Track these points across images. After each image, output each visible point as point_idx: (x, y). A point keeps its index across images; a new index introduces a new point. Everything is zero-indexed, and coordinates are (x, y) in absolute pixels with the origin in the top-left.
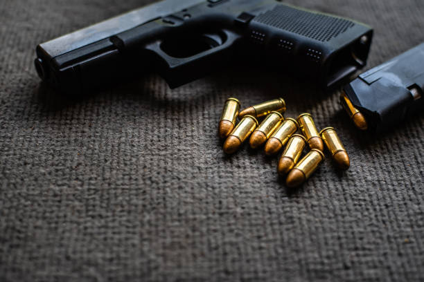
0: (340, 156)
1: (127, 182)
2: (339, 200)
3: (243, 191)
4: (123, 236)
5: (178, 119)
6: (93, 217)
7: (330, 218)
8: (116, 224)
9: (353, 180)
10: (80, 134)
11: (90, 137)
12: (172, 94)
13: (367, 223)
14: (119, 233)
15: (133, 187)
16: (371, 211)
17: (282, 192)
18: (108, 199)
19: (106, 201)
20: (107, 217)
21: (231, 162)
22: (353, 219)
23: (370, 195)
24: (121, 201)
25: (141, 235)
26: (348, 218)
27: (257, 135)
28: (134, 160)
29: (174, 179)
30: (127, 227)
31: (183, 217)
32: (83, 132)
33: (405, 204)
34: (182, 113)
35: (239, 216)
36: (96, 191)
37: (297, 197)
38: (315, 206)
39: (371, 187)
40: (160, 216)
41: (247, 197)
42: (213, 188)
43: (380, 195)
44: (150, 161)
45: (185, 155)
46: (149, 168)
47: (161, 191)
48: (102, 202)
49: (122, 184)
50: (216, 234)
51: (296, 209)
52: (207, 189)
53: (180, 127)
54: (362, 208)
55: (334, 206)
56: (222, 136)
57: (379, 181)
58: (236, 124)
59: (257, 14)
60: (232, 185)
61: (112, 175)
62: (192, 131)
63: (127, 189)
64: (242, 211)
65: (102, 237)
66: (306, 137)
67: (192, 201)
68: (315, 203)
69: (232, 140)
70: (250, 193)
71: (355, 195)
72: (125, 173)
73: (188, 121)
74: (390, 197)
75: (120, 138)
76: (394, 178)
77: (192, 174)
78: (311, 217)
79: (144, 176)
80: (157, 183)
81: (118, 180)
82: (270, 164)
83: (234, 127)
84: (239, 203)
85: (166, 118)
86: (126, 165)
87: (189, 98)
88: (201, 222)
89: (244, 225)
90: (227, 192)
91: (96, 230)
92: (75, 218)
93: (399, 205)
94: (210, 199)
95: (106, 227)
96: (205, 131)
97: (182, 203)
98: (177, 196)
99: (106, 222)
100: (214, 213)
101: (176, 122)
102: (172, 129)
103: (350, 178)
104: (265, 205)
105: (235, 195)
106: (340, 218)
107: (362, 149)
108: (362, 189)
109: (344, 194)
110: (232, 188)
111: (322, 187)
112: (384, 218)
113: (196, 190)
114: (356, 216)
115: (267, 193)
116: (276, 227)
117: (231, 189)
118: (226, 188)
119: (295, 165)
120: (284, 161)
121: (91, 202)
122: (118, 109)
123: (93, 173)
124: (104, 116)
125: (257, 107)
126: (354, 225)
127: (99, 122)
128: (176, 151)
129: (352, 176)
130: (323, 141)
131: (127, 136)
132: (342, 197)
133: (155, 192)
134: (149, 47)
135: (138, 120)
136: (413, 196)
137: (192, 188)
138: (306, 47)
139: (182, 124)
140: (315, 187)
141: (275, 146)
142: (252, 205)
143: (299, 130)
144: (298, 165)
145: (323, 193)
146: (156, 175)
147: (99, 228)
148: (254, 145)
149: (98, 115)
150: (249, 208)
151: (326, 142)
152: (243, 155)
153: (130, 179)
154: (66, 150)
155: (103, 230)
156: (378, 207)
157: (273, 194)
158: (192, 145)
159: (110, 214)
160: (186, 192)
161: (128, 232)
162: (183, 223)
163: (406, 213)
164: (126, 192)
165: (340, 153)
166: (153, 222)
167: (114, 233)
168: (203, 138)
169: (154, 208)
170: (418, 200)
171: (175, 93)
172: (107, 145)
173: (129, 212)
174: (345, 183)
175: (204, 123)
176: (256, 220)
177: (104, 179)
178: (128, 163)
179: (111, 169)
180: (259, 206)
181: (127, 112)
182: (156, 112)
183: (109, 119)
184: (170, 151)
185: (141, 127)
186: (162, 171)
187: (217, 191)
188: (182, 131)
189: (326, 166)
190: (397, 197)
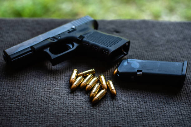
0: (113, 91)
2: (111, 108)
3: (77, 105)
4: (33, 122)
5: (56, 77)
6: (22, 115)
7: (107, 115)
8: (30, 118)
10: (19, 84)
11: (23, 85)
13: (121, 116)
14: (31, 121)
15: (38, 104)
16: (123, 112)
17: (91, 105)
18: (28, 108)
20: (28, 115)
21: (73, 94)
22: (116, 115)
23: (123, 106)
24: (33, 109)
25: (39, 122)
26: (114, 115)
27: (83, 83)
28: (38, 93)
29: (52, 101)
30: (34, 119)
31: (54, 115)
32: (21, 83)
33: (136, 109)
34: (57, 75)
35: (74, 114)
36: (24, 106)
37: (96, 107)
39: (124, 103)
40: (46, 115)
41: (78, 107)
42: (66, 104)
43: (127, 106)
44: (44, 94)
45: (57, 91)
46: (43, 97)
47: (47, 105)
48: (26, 110)
49: (33, 103)
50: (65, 121)
51: (95, 111)
52: (64, 105)
53: (56, 80)
54: (119, 111)
55: (109, 110)
56: (71, 84)
57: (127, 100)
59: (86, 36)
60: (73, 103)
61: (30, 99)
64: (76, 112)
65: (26, 122)
66: (101, 84)
67: (58, 109)
68: (102, 109)
69: (73, 86)
70: (79, 105)
71: (117, 106)
72: (35, 99)
73: (59, 78)
74: (131, 107)
75: (34, 85)
76: (133, 99)
77: (59, 99)
78: (100, 115)
79: (41, 100)
80: (46, 102)
81: (32, 101)
82: (87, 94)
83: (75, 80)
84: (74, 110)
85: (51, 77)
86: (35, 95)
87: (60, 68)
88: (61, 117)
89: (75, 118)
90: (71, 106)
91: (23, 120)
92: (16, 116)
93: (133, 109)
94: (64, 108)
95: (27, 119)
96: (65, 82)
97: (54, 110)
98: (53, 107)
99: (27, 117)
100: (65, 114)
101: (55, 78)
102: (53, 81)
103: (117, 99)
104: (84, 110)
105: (73, 106)
106: (111, 115)
109: (114, 106)
112: (127, 115)
113: (60, 105)
114: (117, 114)
115: (85, 106)
116: (87, 118)
118: (70, 104)
119: (96, 95)
120: (92, 94)
121: (22, 110)
122: (34, 74)
123: (23, 99)
124: (28, 77)
125: (84, 72)
126: (116, 117)
127: (27, 79)
128: (54, 90)
129: (117, 98)
130: (107, 85)
131: (36, 84)
132: (112, 107)
133: (45, 106)
135: (40, 78)
136: (139, 106)
137: (58, 104)
138: (103, 49)
139: (57, 79)
140: (103, 103)
141: (89, 88)
142: (79, 110)
145: (106, 105)
146: (46, 99)
147: (24, 119)
148: (82, 87)
149: (26, 76)
150: (78, 111)
151: (109, 86)
152: (78, 91)
153: (36, 101)
154: (14, 90)
155: (26, 120)
156: (125, 111)
157: (87, 106)
158: (60, 87)
159: (28, 114)
160: (56, 106)
161: (35, 121)
162: (54, 117)
163: (136, 112)
164: (35, 106)
166: (43, 117)
167: (29, 121)
168: (64, 84)
169: (44, 112)
170: (141, 107)
171: (55, 66)
172: (29, 88)
173: (35, 113)
174: (114, 101)
175: (65, 79)
176: (80, 116)
177: (27, 101)
178: (36, 95)
179: (30, 97)
180: (82, 110)
181: (37, 75)
182: (47, 75)
183: (30, 78)
184: (51, 90)
185: (42, 81)
186: (48, 97)
187: (67, 105)
188: (56, 82)
189: (108, 95)
190: (133, 106)
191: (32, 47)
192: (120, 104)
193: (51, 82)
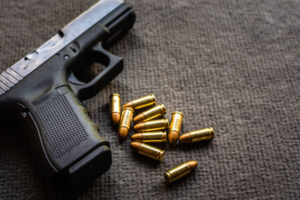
13: (207, 189)
16: (210, 179)
22: (198, 186)
33: (234, 173)
41: (127, 173)
43: (218, 167)
57: (218, 156)
64: (124, 183)
70: (130, 169)
93: (230, 174)
108: (205, 163)
112: (219, 185)
116: (145, 194)
126: (198, 190)
136: (241, 167)
163: (234, 180)
170: (244, 170)
176: (132, 189)
180: (134, 179)
190: (229, 168)
192: (205, 164)
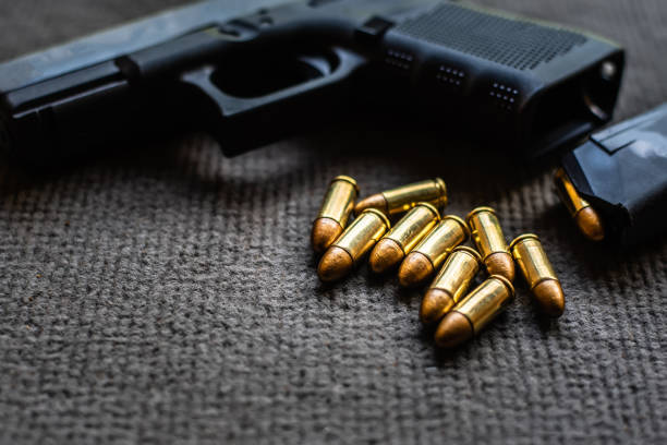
0: (545, 289)
1: (124, 329)
2: (540, 375)
3: (349, 352)
4: (106, 431)
5: (238, 216)
6: (51, 394)
7: (518, 409)
8: (95, 408)
9: (571, 339)
10: (45, 239)
11: (64, 245)
12: (231, 168)
13: (592, 420)
14: (99, 426)
16: (602, 397)
17: (427, 357)
18: (84, 361)
19: (80, 366)
20: (80, 394)
21: (332, 298)
22: (564, 412)
23: (602, 368)
24: (110, 365)
25: (141, 430)
26: (554, 411)
27: (385, 247)
28: (143, 289)
29: (215, 326)
30: (116, 415)
31: (227, 399)
32: (53, 235)
34: (246, 205)
35: (336, 400)
36: (64, 344)
37: (456, 368)
38: (491, 386)
39: (605, 351)
40: (181, 396)
41: (357, 365)
42: (292, 346)
43: (623, 368)
44: (173, 293)
45: (244, 283)
46: (171, 305)
47: (190, 349)
48: (71, 367)
49: (115, 335)
50: (287, 434)
51: (450, 390)
52: (279, 348)
53: (239, 231)
54: (584, 392)
55: (528, 386)
56: (319, 247)
57: (622, 340)
58: (347, 226)
59: (400, 19)
60: (329, 342)
61: (97, 317)
62: (263, 238)
63: (124, 343)
64: (344, 391)
65: (65, 431)
66: (482, 253)
67: (247, 369)
68: (491, 380)
69: (335, 255)
70: (364, 357)
71: (571, 367)
72: (123, 313)
73: (257, 219)
74: (643, 373)
75: (121, 247)
76: (653, 336)
77: (254, 318)
78: (480, 407)
79: (159, 319)
80: (184, 334)
81: (109, 325)
82: (408, 304)
83: (343, 231)
84: (338, 376)
85: (214, 213)
86: (126, 297)
87: (264, 176)
88: (262, 409)
89: (344, 419)
90: (318, 355)
91: (55, 419)
92: (16, 396)
93: (660, 387)
94: (283, 367)
95: (74, 413)
96: (288, 239)
97: (227, 374)
98: (220, 360)
99: (76, 404)
100: (287, 394)
101: (233, 220)
102: (224, 233)
103: (566, 333)
104: (391, 380)
105: (332, 360)
106: (537, 410)
107: (594, 278)
108: (587, 355)
109: (551, 365)
110: (329, 346)
111: (506, 349)
112: (627, 413)
113: (258, 349)
114: (570, 407)
115: (397, 358)
116: (408, 423)
117: (327, 349)
118: (316, 347)
119: (455, 305)
120: (434, 297)
121: (52, 366)
122: (125, 195)
123: (61, 312)
124: (95, 208)
125: (390, 195)
126: (565, 423)
127: (85, 218)
128: (226, 275)
129: (569, 329)
130: (515, 261)
131: (135, 244)
132: (545, 369)
133: (177, 350)
134: (190, 78)
135: (159, 216)
137: (250, 346)
138: (488, 80)
139: (245, 226)
140: (494, 349)
141: (419, 268)
142: (364, 381)
143: (468, 238)
144: (460, 304)
145: (508, 361)
146: (183, 318)
147: (62, 414)
148: (378, 265)
149: (84, 204)
150: (358, 385)
151: (522, 263)
152: (357, 285)
153: (132, 324)
154: (16, 267)
155: (67, 419)
156: (616, 391)
157: (408, 361)
158: (259, 264)
159: (84, 390)
160: (237, 352)
161: (116, 425)
162: (226, 410)
164: (120, 349)
165: (546, 283)
166: (167, 408)
167: (89, 426)
168: (281, 251)
169: (172, 381)
172: (94, 260)
173: (123, 387)
174: (553, 342)
175: (287, 224)
176: (369, 408)
177: (81, 324)
178: (132, 294)
179: (97, 305)
180: (378, 383)
181: (141, 200)
182: (196, 202)
183: (105, 213)
184: (215, 275)
185: (165, 228)
186: (195, 311)
187: (297, 352)
188: (242, 238)
189: (518, 310)
190: (657, 371)
191: (121, 60)
192: (585, 359)
193: (212, 237)
